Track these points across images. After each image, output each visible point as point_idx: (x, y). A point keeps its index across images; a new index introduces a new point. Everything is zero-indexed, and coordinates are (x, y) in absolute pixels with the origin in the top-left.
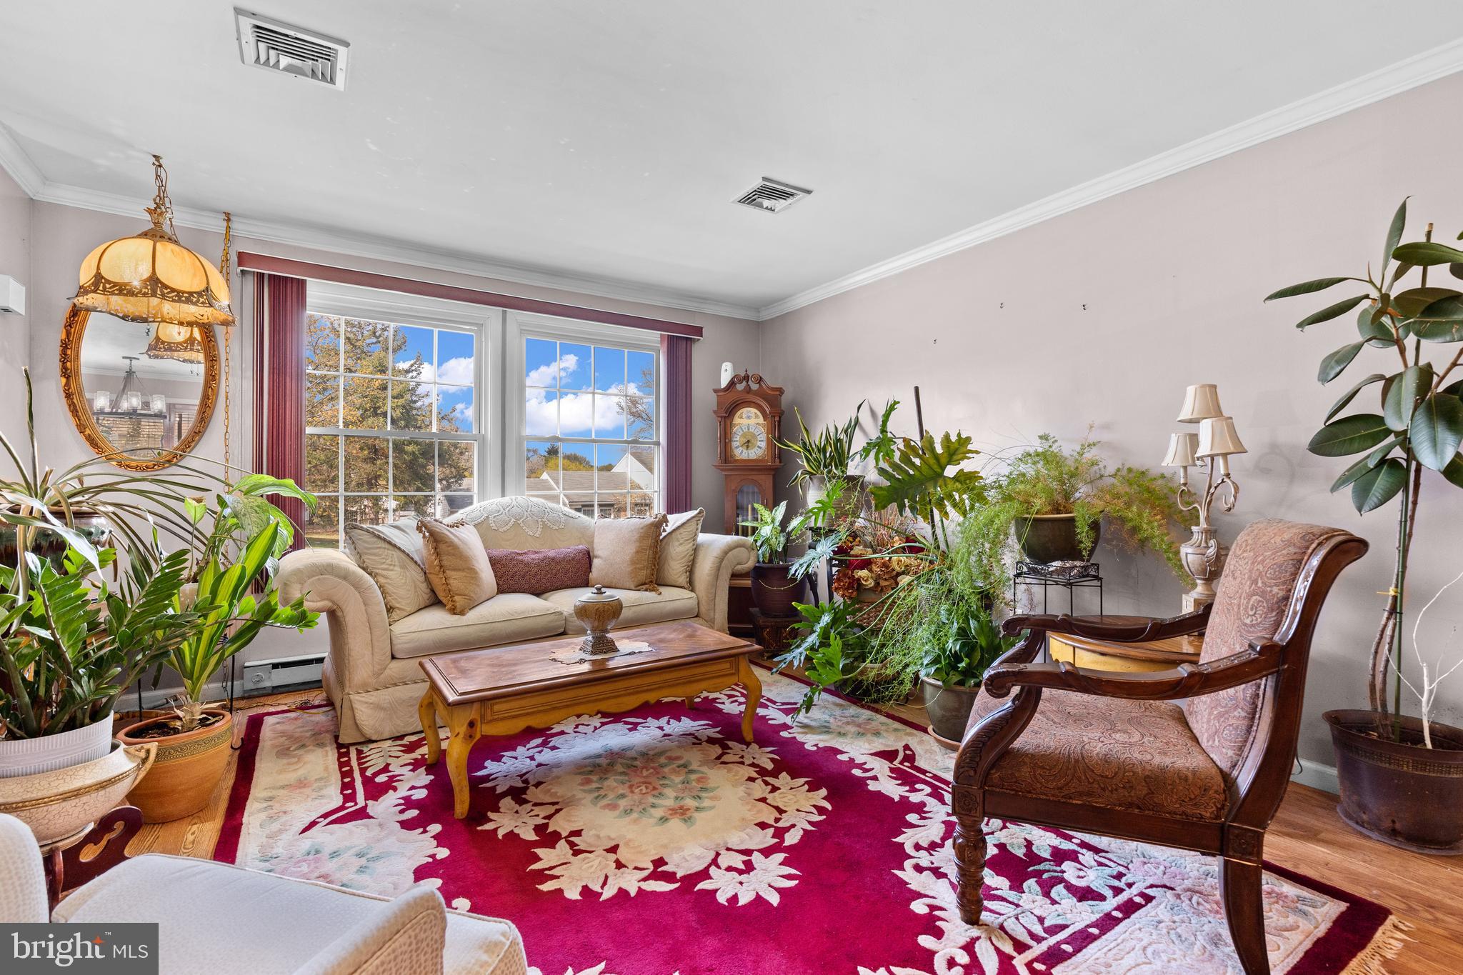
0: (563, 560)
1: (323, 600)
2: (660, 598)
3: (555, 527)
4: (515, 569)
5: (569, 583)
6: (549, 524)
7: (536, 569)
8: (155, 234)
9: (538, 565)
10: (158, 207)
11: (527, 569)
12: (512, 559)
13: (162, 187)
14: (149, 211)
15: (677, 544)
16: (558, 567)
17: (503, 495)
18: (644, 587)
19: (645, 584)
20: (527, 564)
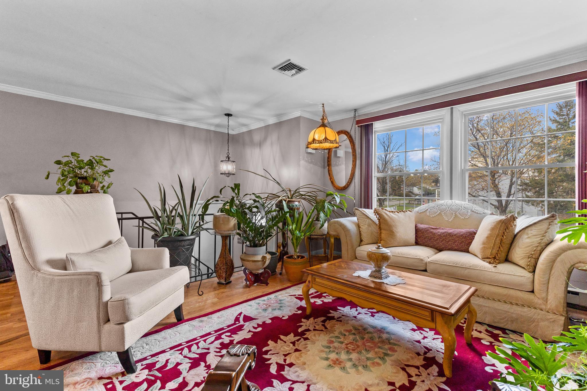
0: (455, 235)
1: (335, 232)
2: (494, 270)
3: (462, 218)
4: (427, 235)
5: (456, 248)
6: (459, 215)
7: (438, 237)
8: (323, 125)
9: (440, 235)
10: (323, 118)
11: (432, 236)
12: (428, 230)
13: (324, 112)
14: (321, 119)
15: (526, 237)
16: (451, 238)
17: (451, 199)
18: (488, 260)
19: (488, 258)
20: (434, 234)
